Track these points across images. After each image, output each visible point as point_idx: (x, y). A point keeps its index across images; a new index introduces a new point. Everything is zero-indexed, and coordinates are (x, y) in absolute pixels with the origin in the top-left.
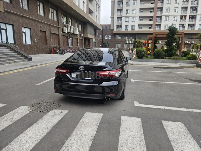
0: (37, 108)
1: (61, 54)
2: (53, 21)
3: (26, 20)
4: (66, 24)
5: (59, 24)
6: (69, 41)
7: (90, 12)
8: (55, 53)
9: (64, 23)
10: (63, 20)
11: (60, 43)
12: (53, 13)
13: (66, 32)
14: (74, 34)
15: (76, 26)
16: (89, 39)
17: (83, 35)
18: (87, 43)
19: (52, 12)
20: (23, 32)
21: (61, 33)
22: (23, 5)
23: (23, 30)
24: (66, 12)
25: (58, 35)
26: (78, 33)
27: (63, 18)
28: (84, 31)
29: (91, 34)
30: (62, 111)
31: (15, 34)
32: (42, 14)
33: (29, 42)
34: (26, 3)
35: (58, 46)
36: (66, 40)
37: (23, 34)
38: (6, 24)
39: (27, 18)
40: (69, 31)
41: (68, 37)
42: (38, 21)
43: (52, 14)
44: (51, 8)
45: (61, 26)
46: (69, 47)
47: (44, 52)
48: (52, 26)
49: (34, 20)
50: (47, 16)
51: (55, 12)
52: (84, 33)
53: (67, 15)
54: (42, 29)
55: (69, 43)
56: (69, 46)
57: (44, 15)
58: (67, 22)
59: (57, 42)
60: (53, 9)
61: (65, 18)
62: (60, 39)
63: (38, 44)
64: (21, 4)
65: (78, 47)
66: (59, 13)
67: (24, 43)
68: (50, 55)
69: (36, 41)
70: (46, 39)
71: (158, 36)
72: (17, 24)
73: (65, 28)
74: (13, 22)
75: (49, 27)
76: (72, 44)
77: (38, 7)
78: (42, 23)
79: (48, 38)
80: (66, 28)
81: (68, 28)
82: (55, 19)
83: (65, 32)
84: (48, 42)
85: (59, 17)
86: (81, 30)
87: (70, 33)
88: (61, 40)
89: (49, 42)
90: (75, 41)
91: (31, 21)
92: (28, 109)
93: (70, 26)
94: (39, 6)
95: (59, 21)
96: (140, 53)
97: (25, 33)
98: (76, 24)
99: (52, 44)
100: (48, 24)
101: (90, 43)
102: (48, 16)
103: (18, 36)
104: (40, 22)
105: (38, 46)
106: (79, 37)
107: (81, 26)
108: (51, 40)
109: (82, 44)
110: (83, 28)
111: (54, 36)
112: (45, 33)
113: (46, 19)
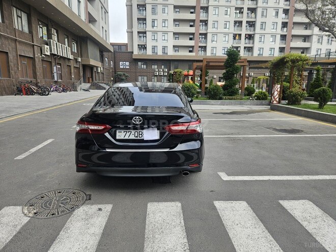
0: (42, 207)
1: (42, 94)
2: (22, 32)
4: (46, 39)
5: (35, 39)
6: (55, 71)
7: (92, 20)
8: (29, 92)
9: (43, 36)
10: (42, 32)
11: (38, 74)
12: (21, 17)
13: (48, 54)
14: (64, 58)
15: (66, 43)
16: (91, 68)
17: (80, 60)
18: (88, 74)
19: (18, 16)
21: (38, 55)
24: (47, 18)
25: (33, 59)
26: (71, 57)
27: (42, 28)
28: (81, 52)
29: (95, 59)
30: (100, 206)
35: (34, 81)
36: (48, 69)
40: (54, 51)
41: (53, 64)
43: (19, 19)
44: (17, 8)
45: (37, 43)
46: (56, 82)
47: (5, 91)
48: (20, 42)
50: (10, 23)
51: (24, 16)
52: (81, 57)
53: (49, 22)
55: (55, 75)
56: (56, 79)
57: (3, 21)
58: (50, 36)
59: (30, 72)
60: (21, 11)
61: (46, 28)
62: (37, 67)
65: (73, 81)
66: (33, 19)
68: (18, 97)
70: (8, 66)
71: (211, 64)
73: (46, 46)
75: (13, 44)
76: (61, 77)
79: (11, 64)
80: (48, 47)
81: (52, 47)
82: (26, 29)
83: (46, 53)
84: (12, 72)
85: (33, 25)
86: (76, 52)
87: (55, 55)
88: (39, 68)
89: (15, 73)
90: (65, 70)
92: (23, 213)
93: (56, 43)
95: (34, 33)
96: (188, 90)
98: (66, 40)
99: (21, 75)
100: (12, 39)
101: (94, 75)
102: (12, 22)
106: (72, 64)
107: (75, 44)
108: (18, 68)
109: (79, 76)
110: (79, 48)
111: (25, 62)
112: (4, 56)
113: (7, 28)
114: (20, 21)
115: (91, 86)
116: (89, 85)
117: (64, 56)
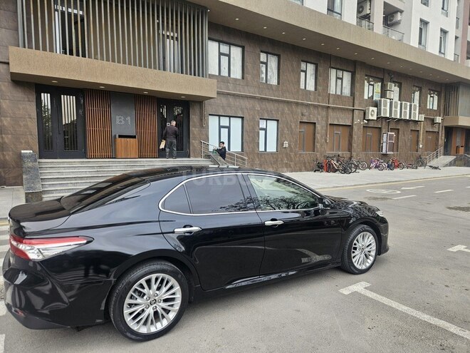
2: (340, 97)
3: (270, 106)
4: (378, 99)
5: (357, 102)
6: (385, 139)
8: (330, 169)
9: (372, 96)
10: (371, 90)
11: (354, 145)
12: (342, 79)
13: (375, 118)
14: (407, 121)
15: (417, 98)
16: (468, 130)
17: (439, 120)
18: (457, 141)
19: (337, 78)
20: (262, 129)
21: (358, 121)
22: (269, 77)
23: (262, 124)
24: (383, 71)
25: (350, 127)
26: (419, 117)
27: (373, 85)
28: (445, 109)
31: (244, 133)
32: (311, 86)
33: (272, 147)
34: (275, 71)
35: (347, 154)
36: (375, 138)
37: (262, 133)
38: (230, 117)
39: (272, 100)
40: (385, 113)
41: (383, 131)
42: (297, 104)
43: (339, 81)
44: (337, 69)
45: (359, 106)
46: (385, 155)
47: (305, 167)
48: (334, 109)
49: (288, 102)
50: (324, 90)
51: (347, 77)
52: (446, 113)
53: (387, 76)
54: (305, 118)
55: (384, 144)
56: (384, 151)
57: (316, 89)
58: (383, 95)
59: (344, 143)
60: (343, 70)
61: (380, 84)
62: (355, 137)
63: (291, 151)
64: (264, 76)
65: (419, 153)
66: (358, 76)
67: (262, 148)
69: (286, 144)
70: (314, 139)
72: (249, 115)
73: (371, 108)
74: (243, 113)
75: (324, 113)
76: (393, 147)
77: (303, 74)
78: (308, 105)
79: (318, 136)
80: (375, 109)
81: (382, 107)
82: (347, 92)
83: (370, 118)
84: (318, 145)
85: (357, 85)
86: (435, 108)
87: (387, 119)
88: (358, 138)
89: (321, 145)
90: (406, 137)
91: (281, 105)
93: (391, 102)
94: (305, 72)
95: (357, 94)
97: (265, 130)
98: (417, 94)
99: (326, 148)
100: (323, 107)
102: (327, 86)
103: (250, 136)
104: (302, 104)
105: (292, 154)
106: (423, 128)
107: (436, 98)
108: (326, 140)
109: (437, 145)
110: (442, 101)
111: (339, 131)
112: (312, 126)
113: (319, 95)
114: (339, 83)
115: (455, 160)
116: (451, 158)
117: (403, 118)
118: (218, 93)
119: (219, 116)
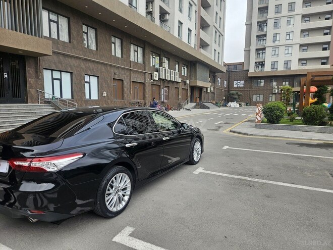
2: (137, 63)
3: (91, 65)
4: (158, 67)
5: (147, 68)
6: (163, 93)
9: (155, 65)
10: (154, 61)
11: (147, 96)
12: (137, 52)
13: (157, 79)
14: (172, 82)
15: (177, 68)
16: (201, 89)
17: (188, 82)
18: (196, 94)
19: (135, 51)
20: (87, 82)
21: (148, 80)
22: (89, 44)
23: (87, 79)
24: (160, 49)
25: (143, 84)
26: (179, 80)
27: (155, 58)
28: (191, 76)
29: (204, 80)
31: (74, 85)
32: (119, 55)
33: (95, 96)
34: (94, 40)
35: (142, 102)
36: (157, 92)
37: (87, 85)
38: (61, 71)
39: (93, 61)
40: (162, 76)
41: (162, 87)
42: (110, 66)
43: (136, 53)
44: (134, 45)
45: (148, 71)
46: (163, 102)
48: (134, 71)
49: (104, 64)
50: (127, 58)
51: (140, 50)
52: (191, 78)
53: (162, 52)
54: (116, 76)
55: (162, 96)
56: (162, 100)
57: (122, 56)
58: (161, 64)
59: (141, 95)
60: (138, 46)
61: (158, 58)
62: (146, 90)
63: (108, 99)
64: (85, 42)
65: (179, 101)
66: (147, 51)
67: (87, 97)
69: (105, 94)
70: (123, 91)
72: (77, 71)
73: (155, 73)
74: (72, 69)
75: (128, 74)
76: (167, 97)
77: (113, 45)
78: (118, 68)
79: (125, 89)
80: (157, 73)
81: (161, 73)
82: (141, 61)
83: (155, 79)
84: (125, 95)
85: (147, 57)
86: (186, 75)
87: (163, 80)
88: (148, 91)
89: (127, 95)
90: (173, 92)
91: (100, 66)
93: (165, 70)
94: (115, 43)
95: (147, 62)
96: (271, 111)
97: (89, 83)
98: (177, 66)
99: (132, 98)
100: (127, 69)
101: (203, 95)
102: (129, 56)
103: (78, 87)
104: (114, 66)
105: (109, 101)
106: (181, 86)
107: (186, 69)
108: (130, 92)
109: (187, 96)
110: (189, 71)
111: (137, 86)
112: (121, 82)
113: (124, 61)
114: (136, 54)
115: (196, 105)
116: (194, 104)
117: (171, 80)
118: (54, 52)
119: (52, 70)
